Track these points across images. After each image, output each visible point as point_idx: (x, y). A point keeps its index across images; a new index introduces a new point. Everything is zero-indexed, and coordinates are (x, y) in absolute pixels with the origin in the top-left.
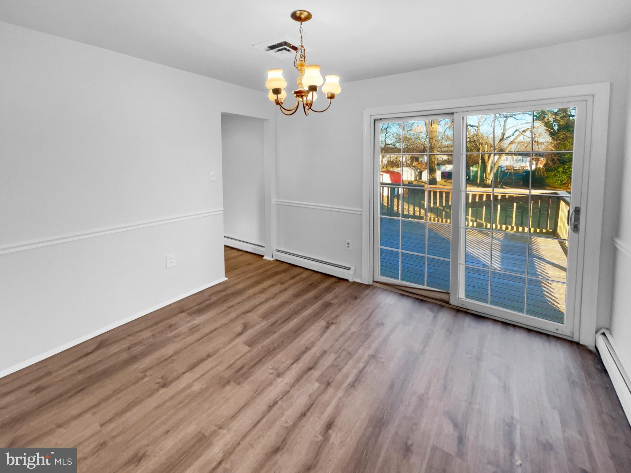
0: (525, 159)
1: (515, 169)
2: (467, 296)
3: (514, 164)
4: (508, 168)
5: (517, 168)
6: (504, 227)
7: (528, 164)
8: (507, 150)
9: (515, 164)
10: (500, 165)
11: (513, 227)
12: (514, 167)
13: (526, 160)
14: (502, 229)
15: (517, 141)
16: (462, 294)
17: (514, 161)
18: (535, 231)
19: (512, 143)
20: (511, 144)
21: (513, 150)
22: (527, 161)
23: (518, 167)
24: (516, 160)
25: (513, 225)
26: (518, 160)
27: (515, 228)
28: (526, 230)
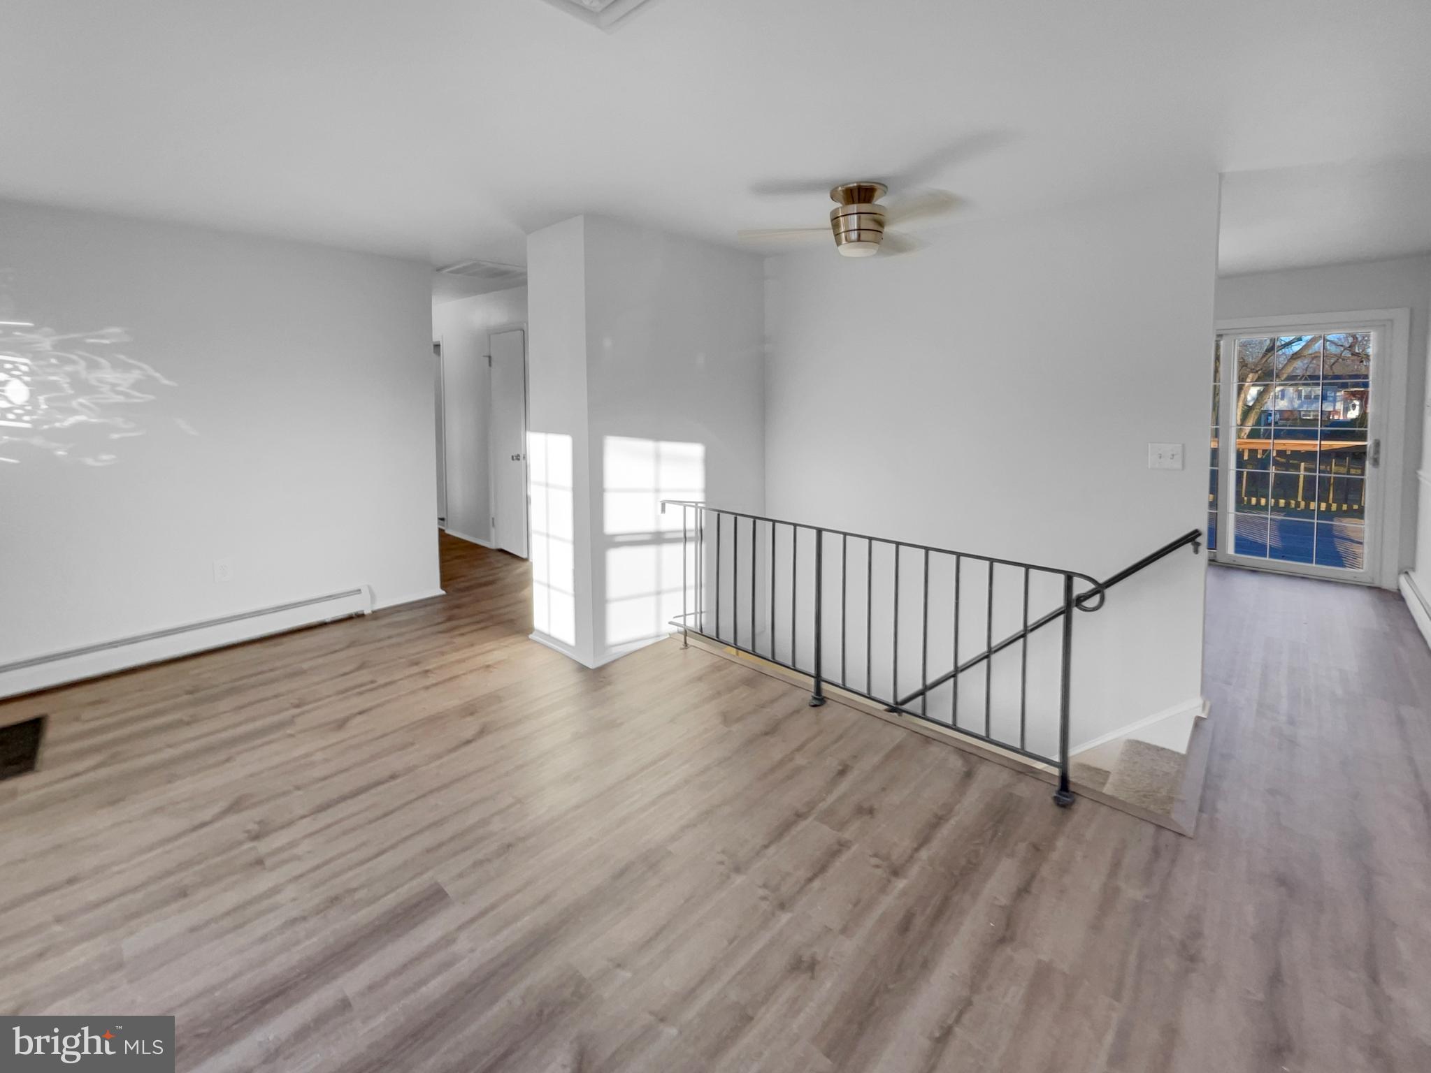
0: (1333, 395)
1: (1304, 418)
2: (1236, 551)
3: (1301, 406)
4: (1286, 415)
5: (1309, 416)
6: (1282, 502)
7: (1339, 406)
8: (1283, 374)
9: (1305, 406)
10: (1264, 408)
11: (1300, 502)
12: (1302, 413)
13: (1335, 397)
14: (1278, 505)
15: (1310, 352)
16: (1231, 549)
17: (1303, 397)
18: (1339, 507)
19: (1296, 356)
20: (1295, 359)
21: (1299, 372)
22: (1338, 399)
23: (1312, 414)
24: (1308, 397)
25: (1300, 499)
26: (1313, 397)
27: (1303, 504)
28: (1323, 506)
